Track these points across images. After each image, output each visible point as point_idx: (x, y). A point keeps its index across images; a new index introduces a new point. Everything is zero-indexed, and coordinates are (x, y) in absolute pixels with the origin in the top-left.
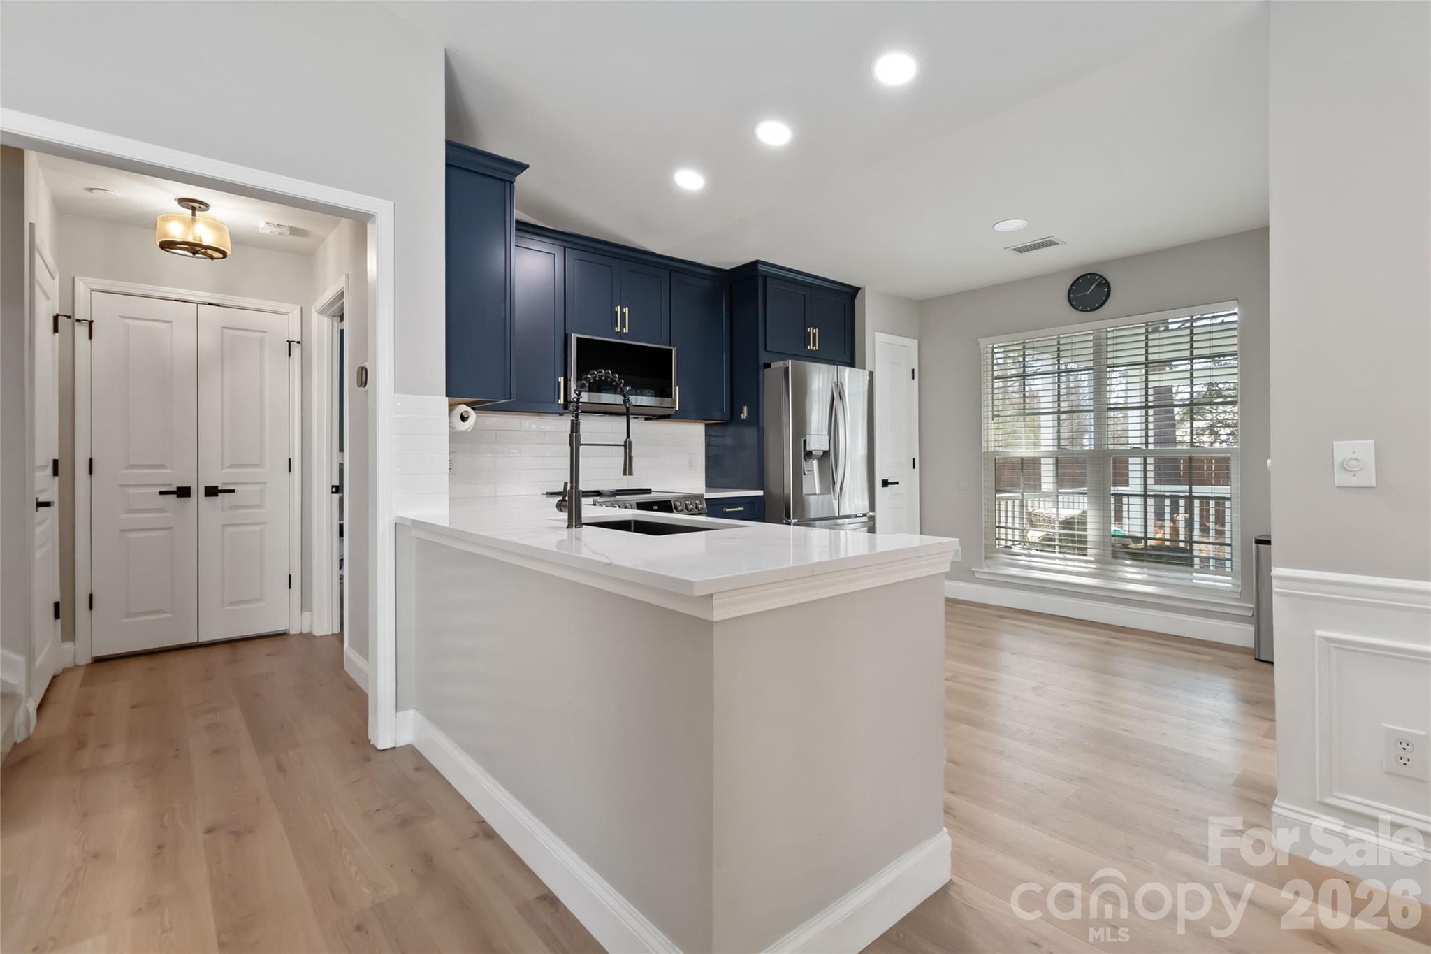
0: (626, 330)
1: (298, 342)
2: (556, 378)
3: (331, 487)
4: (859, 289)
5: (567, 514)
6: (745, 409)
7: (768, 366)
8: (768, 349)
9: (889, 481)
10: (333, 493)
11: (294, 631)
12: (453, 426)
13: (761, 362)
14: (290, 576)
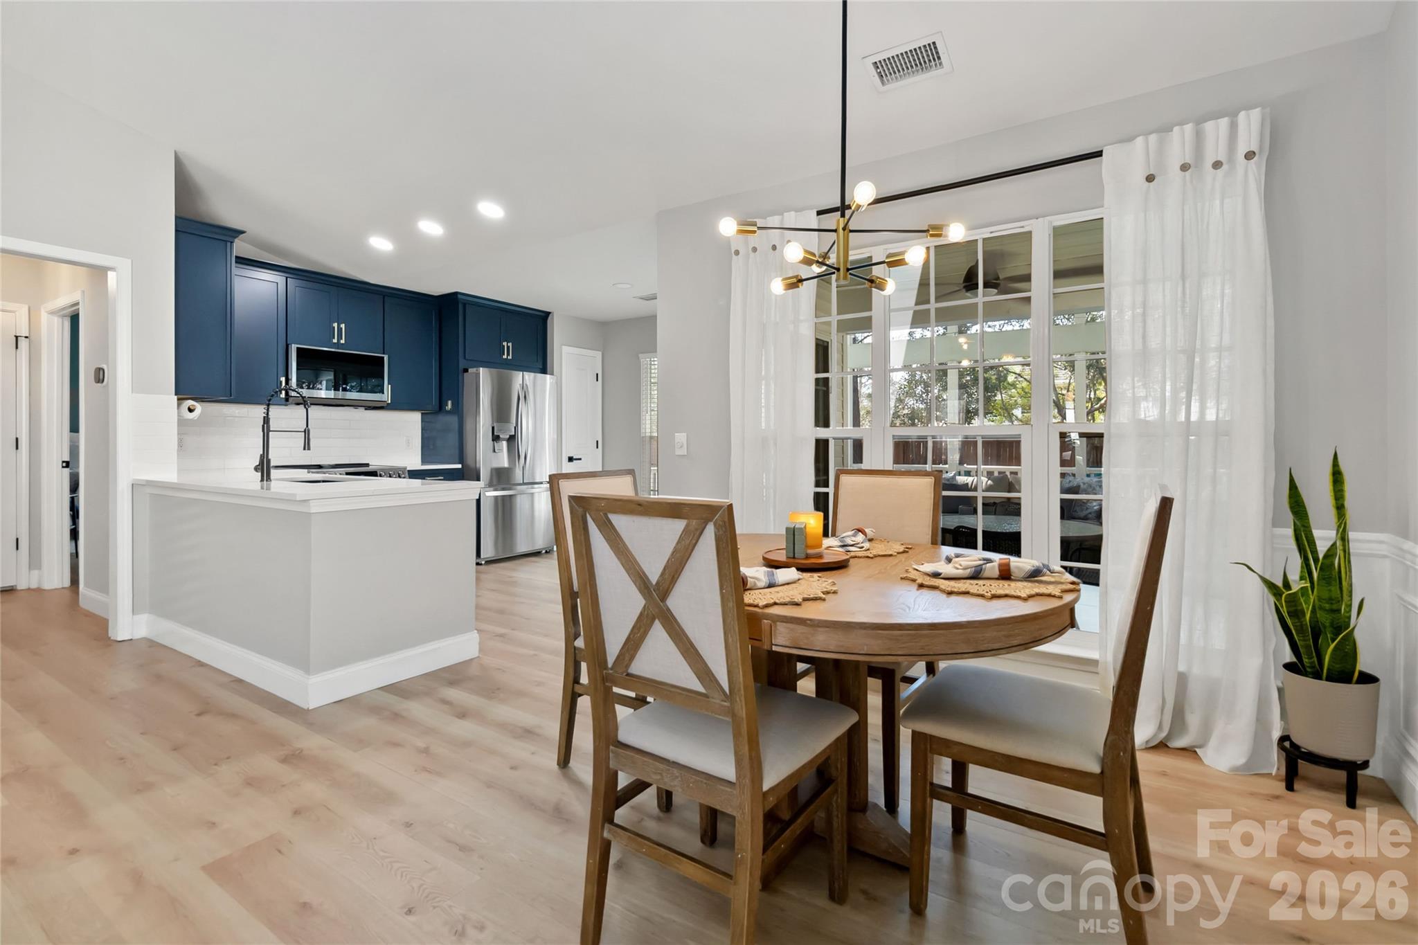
0: (343, 341)
1: (26, 337)
2: (278, 378)
3: (61, 463)
4: (550, 313)
5: (260, 474)
6: (450, 402)
7: (466, 370)
8: (467, 357)
9: (574, 457)
10: (63, 467)
11: (22, 585)
12: (181, 415)
13: (461, 366)
14: (17, 539)
